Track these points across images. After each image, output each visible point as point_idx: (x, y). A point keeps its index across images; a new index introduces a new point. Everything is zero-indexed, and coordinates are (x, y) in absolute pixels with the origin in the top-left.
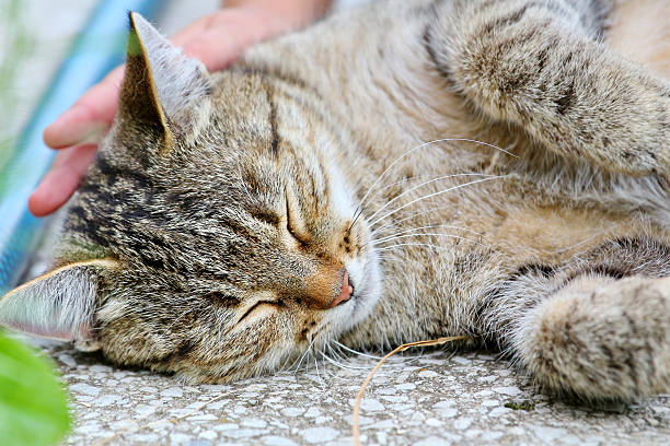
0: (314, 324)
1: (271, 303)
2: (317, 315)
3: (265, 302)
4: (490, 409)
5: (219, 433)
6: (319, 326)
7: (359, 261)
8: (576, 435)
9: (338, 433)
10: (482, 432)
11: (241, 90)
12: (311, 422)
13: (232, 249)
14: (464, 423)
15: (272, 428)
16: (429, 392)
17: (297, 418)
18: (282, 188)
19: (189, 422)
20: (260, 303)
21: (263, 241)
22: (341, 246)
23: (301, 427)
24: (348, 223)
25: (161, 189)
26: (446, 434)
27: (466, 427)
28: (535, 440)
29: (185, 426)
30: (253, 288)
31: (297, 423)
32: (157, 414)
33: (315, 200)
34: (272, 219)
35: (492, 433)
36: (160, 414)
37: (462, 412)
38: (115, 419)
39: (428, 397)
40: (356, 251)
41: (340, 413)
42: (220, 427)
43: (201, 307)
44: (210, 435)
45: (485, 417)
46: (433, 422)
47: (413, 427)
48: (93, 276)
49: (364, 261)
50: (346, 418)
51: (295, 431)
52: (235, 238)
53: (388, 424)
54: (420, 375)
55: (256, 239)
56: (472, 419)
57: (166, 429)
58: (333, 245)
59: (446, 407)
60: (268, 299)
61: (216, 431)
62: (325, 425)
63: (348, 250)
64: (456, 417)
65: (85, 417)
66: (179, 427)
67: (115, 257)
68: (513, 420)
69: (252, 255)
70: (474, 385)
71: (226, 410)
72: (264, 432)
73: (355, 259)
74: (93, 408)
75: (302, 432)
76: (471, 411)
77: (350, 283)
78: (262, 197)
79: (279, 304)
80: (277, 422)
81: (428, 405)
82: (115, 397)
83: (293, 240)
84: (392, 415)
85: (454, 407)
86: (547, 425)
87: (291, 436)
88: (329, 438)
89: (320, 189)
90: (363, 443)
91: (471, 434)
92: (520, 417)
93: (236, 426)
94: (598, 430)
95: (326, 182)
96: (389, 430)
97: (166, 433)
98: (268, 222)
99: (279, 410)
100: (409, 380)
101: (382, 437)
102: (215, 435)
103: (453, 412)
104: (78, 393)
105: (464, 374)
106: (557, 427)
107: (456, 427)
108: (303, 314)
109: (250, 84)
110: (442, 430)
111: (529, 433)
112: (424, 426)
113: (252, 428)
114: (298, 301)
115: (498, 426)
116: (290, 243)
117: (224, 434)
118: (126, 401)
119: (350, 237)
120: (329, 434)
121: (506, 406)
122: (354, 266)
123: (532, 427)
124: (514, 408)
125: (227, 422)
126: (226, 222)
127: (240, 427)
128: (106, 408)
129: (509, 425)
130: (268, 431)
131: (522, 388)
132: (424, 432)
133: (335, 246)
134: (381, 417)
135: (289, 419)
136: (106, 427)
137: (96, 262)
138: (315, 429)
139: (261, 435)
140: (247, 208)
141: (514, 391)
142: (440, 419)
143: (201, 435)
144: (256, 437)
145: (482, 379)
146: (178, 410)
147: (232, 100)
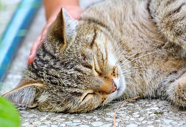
0: (105, 99)
1: (91, 94)
2: (106, 96)
3: (90, 93)
4: (150, 114)
5: (66, 124)
6: (107, 99)
7: (118, 79)
8: (176, 121)
9: (103, 123)
10: (148, 121)
11: (86, 28)
12: (95, 120)
13: (79, 78)
14: (142, 119)
15: (82, 122)
16: (131, 110)
17: (90, 119)
18: (93, 57)
19: (57, 121)
20: (88, 94)
21: (88, 74)
22: (112, 74)
23: (92, 122)
24: (114, 67)
25: (59, 60)
26: (136, 122)
27: (142, 120)
28: (164, 123)
29: (55, 123)
30: (86, 89)
31: (90, 121)
32: (47, 119)
33: (103, 61)
34: (90, 67)
35: (151, 122)
36: (48, 119)
37: (141, 116)
38: (34, 121)
39: (131, 111)
40: (117, 76)
41: (104, 117)
42: (67, 123)
43: (70, 97)
44: (63, 125)
45: (148, 117)
46: (132, 119)
47: (126, 120)
48: (34, 89)
49: (119, 78)
50: (105, 119)
51: (90, 123)
52: (79, 74)
53: (118, 120)
54: (128, 105)
55: (85, 74)
56: (144, 118)
57: (50, 124)
58: (109, 74)
59: (136, 114)
60: (90, 92)
61: (65, 124)
62: (99, 121)
63: (114, 75)
64: (139, 117)
65: (25, 121)
66: (54, 123)
67: (42, 82)
68: (157, 118)
69: (85, 79)
70: (145, 107)
71: (68, 117)
72: (80, 124)
73: (117, 78)
74: (27, 118)
75: (92, 123)
76: (144, 115)
77: (115, 86)
78: (87, 61)
79: (94, 94)
80: (84, 121)
81: (131, 114)
82: (34, 115)
83: (97, 73)
84: (119, 117)
85: (138, 114)
86: (167, 119)
87: (88, 125)
88: (100, 125)
89: (105, 58)
90: (111, 126)
91: (144, 122)
92: (159, 116)
93: (72, 122)
94: (183, 120)
95: (107, 56)
96: (119, 122)
97: (50, 125)
98: (89, 68)
99: (84, 117)
100: (125, 106)
101: (116, 124)
102: (65, 125)
103: (138, 116)
104: (22, 114)
105: (141, 104)
106: (171, 119)
107: (139, 120)
108: (101, 96)
109: (89, 27)
110: (135, 121)
111: (162, 121)
112: (129, 121)
113: (76, 123)
114: (99, 92)
115: (152, 120)
116: (96, 74)
117: (68, 125)
118: (37, 115)
119: (115, 71)
120: (100, 123)
121: (154, 113)
122: (116, 80)
123: (162, 119)
124: (157, 114)
125: (69, 121)
126: (76, 70)
127: (73, 122)
128: (31, 118)
129: (156, 119)
130: (81, 123)
131: (159, 108)
132: (129, 122)
133: (110, 74)
134: (116, 118)
135: (88, 119)
136: (31, 124)
137: (35, 84)
138: (95, 122)
139: (79, 125)
140: (82, 64)
141: (157, 109)
142: (134, 118)
143: (61, 125)
144: (77, 125)
145: (147, 105)
146: (53, 118)
147: (83, 31)
